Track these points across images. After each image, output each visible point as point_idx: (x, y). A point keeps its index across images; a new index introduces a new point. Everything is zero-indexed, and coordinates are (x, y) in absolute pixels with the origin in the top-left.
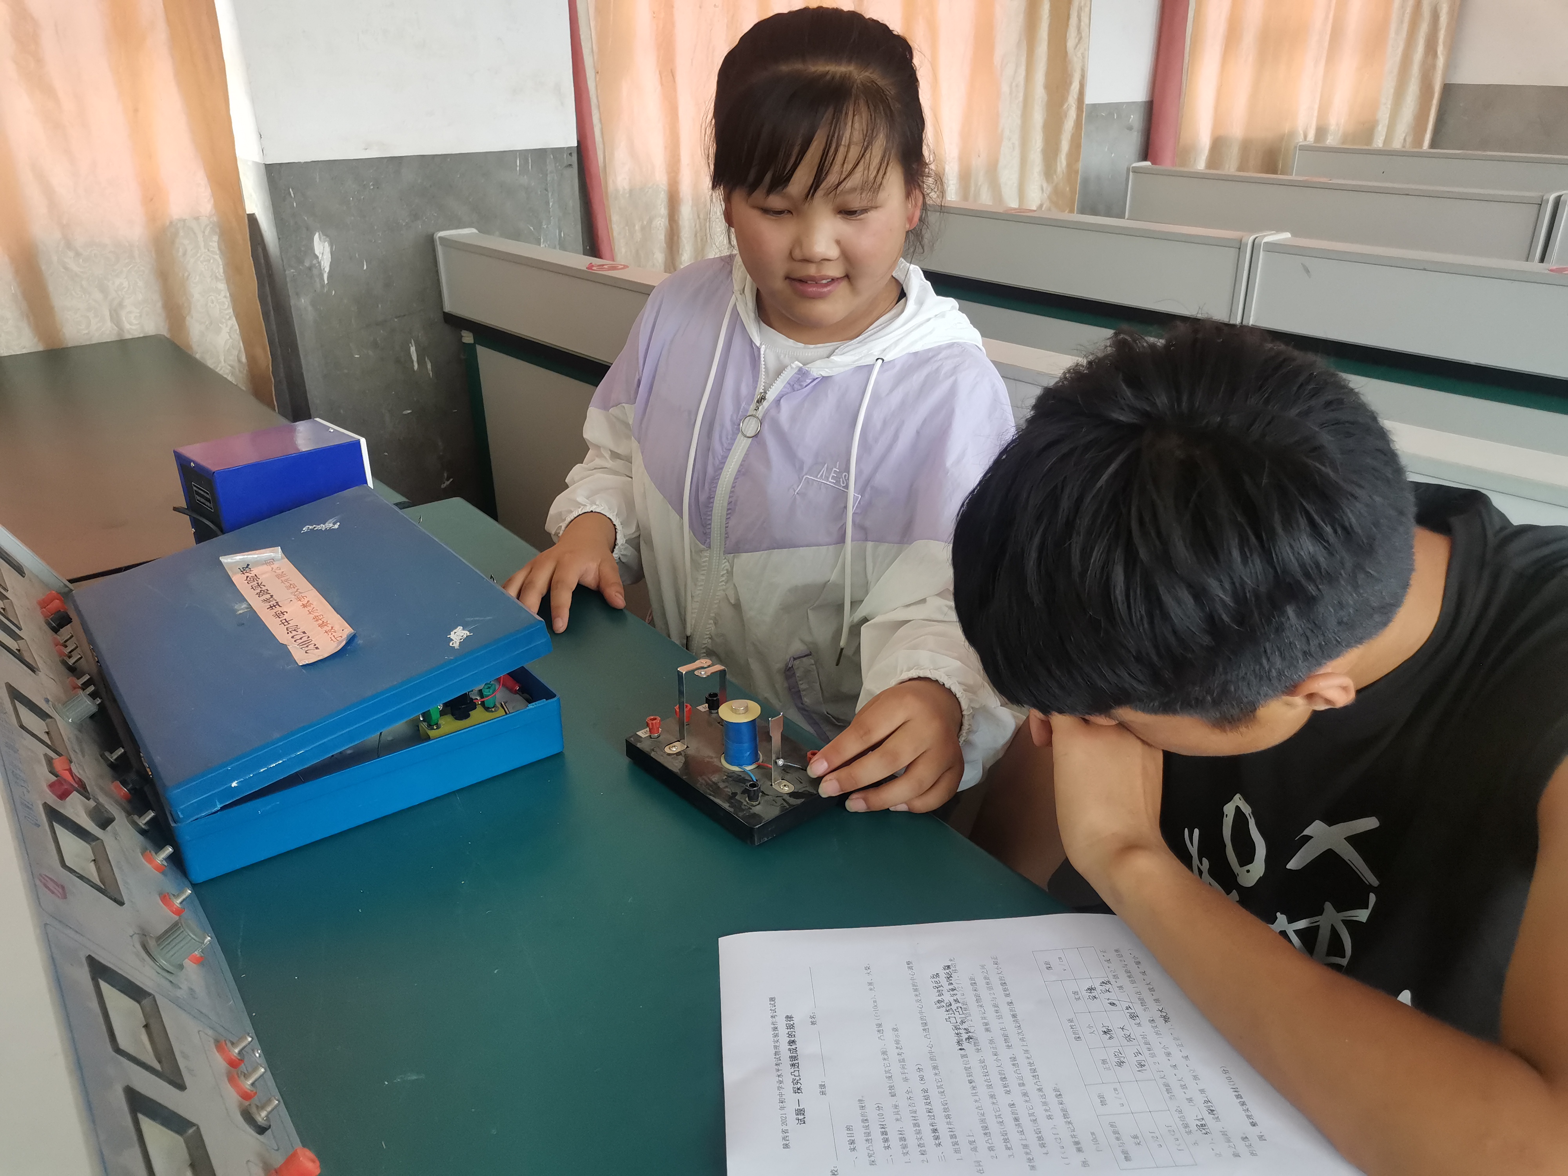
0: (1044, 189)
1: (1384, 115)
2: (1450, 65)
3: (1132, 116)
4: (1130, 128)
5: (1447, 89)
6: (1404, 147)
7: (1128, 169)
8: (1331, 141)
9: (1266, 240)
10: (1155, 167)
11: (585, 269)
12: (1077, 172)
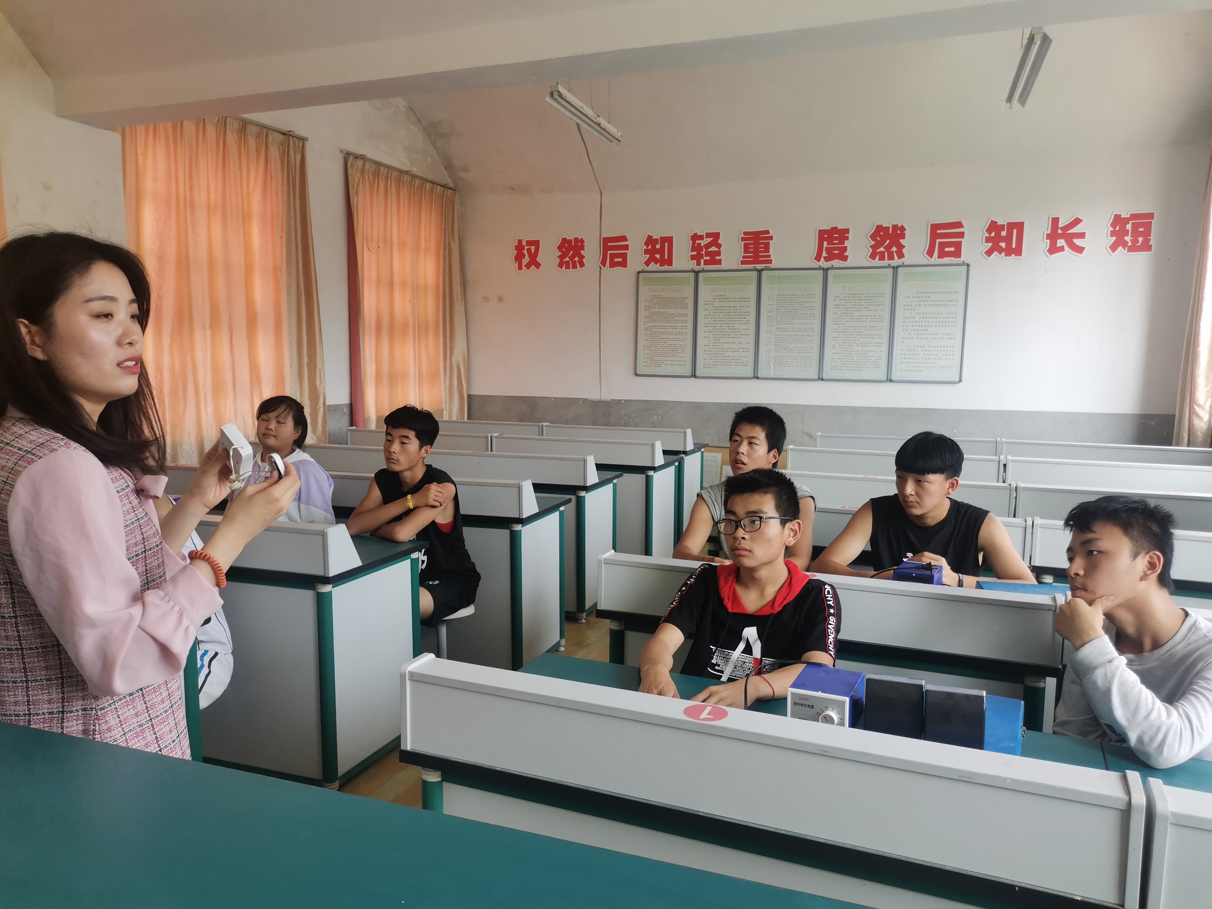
1: (446, 407)
3: (344, 409)
4: (344, 414)
5: (469, 396)
6: (457, 419)
7: (347, 430)
10: (357, 428)
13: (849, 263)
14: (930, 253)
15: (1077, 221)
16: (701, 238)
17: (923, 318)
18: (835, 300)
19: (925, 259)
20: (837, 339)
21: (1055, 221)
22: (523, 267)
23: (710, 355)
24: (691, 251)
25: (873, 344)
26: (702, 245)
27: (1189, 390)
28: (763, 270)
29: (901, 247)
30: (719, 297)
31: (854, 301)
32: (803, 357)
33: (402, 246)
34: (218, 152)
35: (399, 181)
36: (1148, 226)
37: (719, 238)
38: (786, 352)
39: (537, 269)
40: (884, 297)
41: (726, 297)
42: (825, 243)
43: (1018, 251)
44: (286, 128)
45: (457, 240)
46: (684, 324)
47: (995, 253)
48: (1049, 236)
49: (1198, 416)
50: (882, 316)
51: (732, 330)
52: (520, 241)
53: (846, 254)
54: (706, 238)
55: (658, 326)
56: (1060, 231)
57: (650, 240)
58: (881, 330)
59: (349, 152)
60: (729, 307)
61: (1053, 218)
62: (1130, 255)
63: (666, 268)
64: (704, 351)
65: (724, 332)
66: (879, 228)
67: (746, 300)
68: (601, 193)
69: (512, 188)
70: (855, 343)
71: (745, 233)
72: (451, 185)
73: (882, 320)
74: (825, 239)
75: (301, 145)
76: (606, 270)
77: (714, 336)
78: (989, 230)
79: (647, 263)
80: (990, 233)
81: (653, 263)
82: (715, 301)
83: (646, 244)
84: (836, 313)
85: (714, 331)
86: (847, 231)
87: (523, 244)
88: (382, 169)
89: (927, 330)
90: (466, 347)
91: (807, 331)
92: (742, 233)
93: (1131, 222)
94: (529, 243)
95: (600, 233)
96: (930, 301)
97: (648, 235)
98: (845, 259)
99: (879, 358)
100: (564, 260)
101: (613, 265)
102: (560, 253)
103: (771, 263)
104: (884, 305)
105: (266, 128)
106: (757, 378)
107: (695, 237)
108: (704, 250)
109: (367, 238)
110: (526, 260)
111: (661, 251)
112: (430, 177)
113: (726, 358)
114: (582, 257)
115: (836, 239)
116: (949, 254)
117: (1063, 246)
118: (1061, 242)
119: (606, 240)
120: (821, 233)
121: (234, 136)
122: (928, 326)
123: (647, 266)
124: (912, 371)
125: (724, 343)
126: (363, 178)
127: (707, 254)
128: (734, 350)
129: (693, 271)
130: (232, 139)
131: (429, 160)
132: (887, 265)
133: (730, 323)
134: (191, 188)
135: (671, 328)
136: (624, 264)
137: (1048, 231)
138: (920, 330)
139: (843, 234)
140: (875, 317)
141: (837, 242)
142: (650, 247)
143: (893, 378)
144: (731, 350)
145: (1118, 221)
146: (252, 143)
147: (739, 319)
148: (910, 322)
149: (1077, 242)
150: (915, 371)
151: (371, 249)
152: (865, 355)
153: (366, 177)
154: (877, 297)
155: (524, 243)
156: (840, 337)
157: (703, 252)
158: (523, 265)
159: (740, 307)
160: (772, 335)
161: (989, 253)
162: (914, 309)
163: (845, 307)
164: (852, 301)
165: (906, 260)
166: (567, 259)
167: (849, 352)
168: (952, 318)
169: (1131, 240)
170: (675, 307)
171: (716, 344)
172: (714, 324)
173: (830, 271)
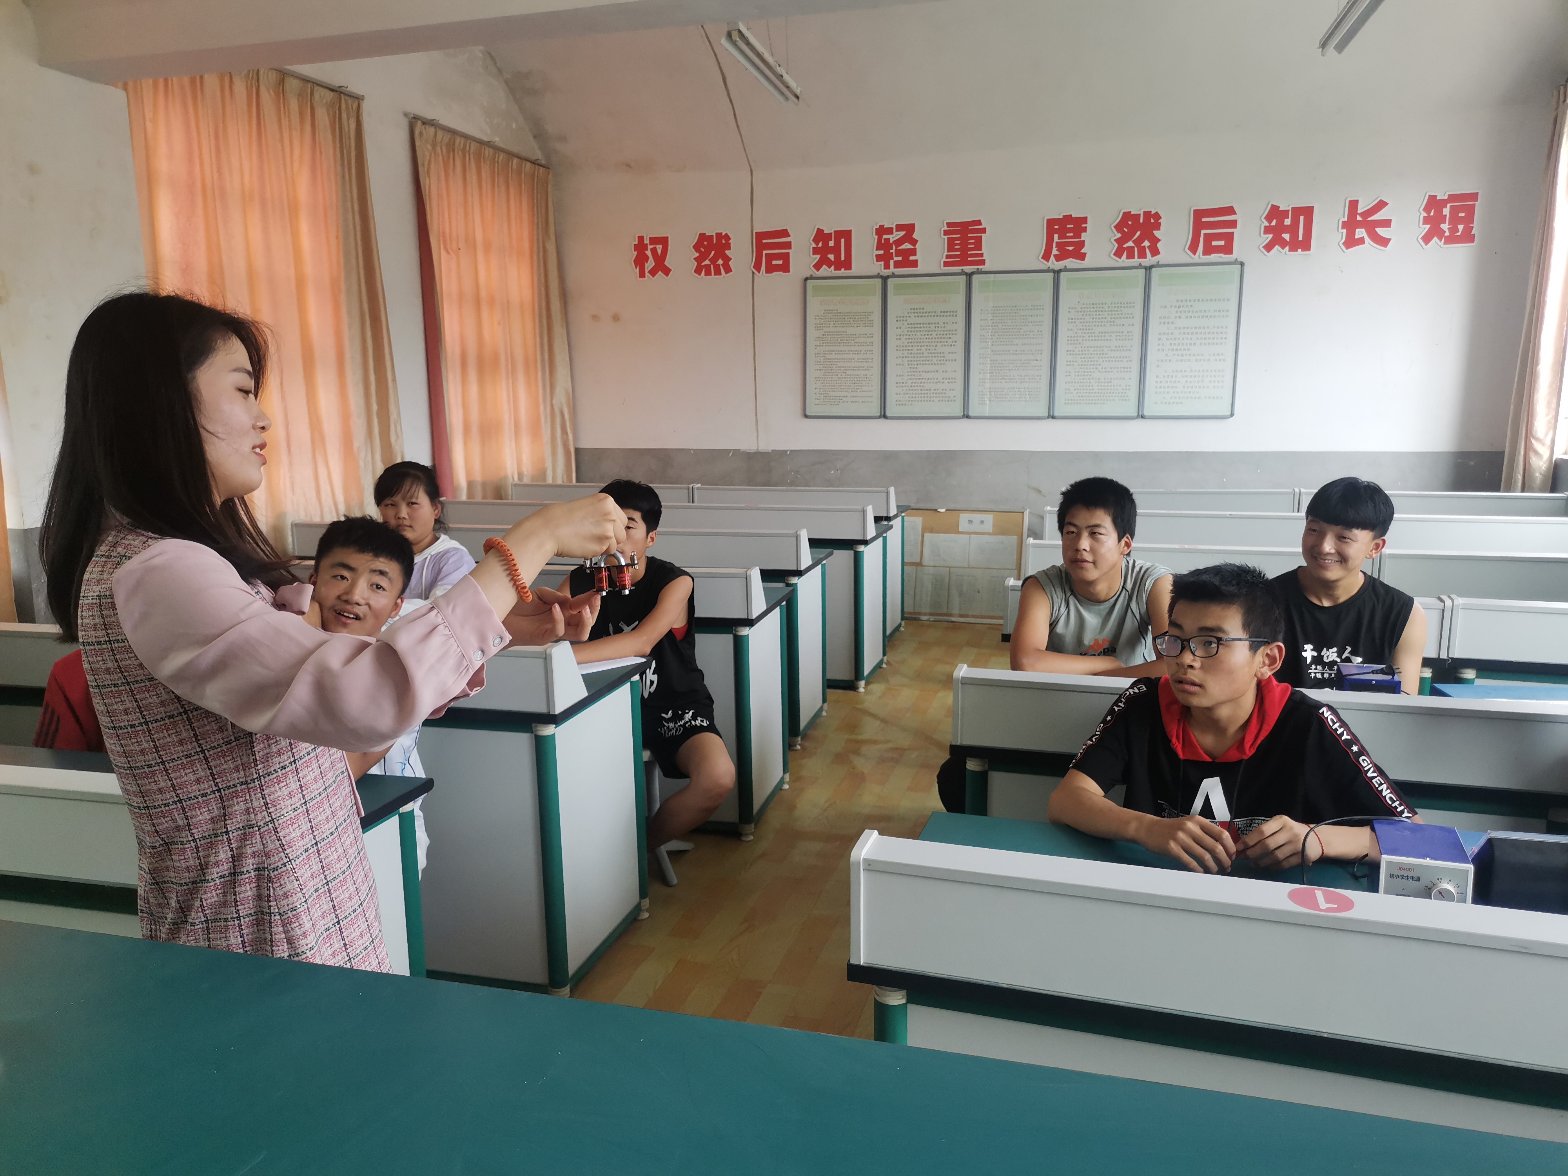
1: (549, 464)
2: (575, 438)
5: (577, 450)
6: (563, 482)
8: (526, 480)
13: (1087, 263)
14: (1193, 248)
15: (1381, 205)
16: (890, 231)
17: (1184, 333)
18: (1069, 312)
19: (1186, 257)
20: (1072, 363)
21: (1354, 204)
22: (647, 274)
23: (904, 388)
24: (877, 250)
25: (1119, 370)
26: (891, 241)
27: (1525, 420)
28: (973, 273)
29: (1155, 241)
30: (916, 311)
31: (1094, 313)
32: (1028, 388)
33: (487, 247)
34: (250, 117)
35: (479, 157)
36: (1471, 211)
37: (913, 231)
38: (1006, 382)
39: (665, 276)
40: (1134, 307)
41: (925, 311)
42: (1056, 236)
43: (1306, 245)
44: (336, 82)
45: (553, 238)
46: (870, 348)
47: (1277, 247)
48: (1345, 225)
49: (1536, 453)
50: (1131, 332)
51: (933, 355)
52: (641, 239)
53: (1083, 251)
54: (896, 231)
55: (833, 351)
56: (1359, 218)
57: (820, 236)
58: (1130, 350)
59: (416, 115)
60: (929, 324)
61: (1350, 201)
62: (1448, 248)
63: (843, 272)
64: (897, 383)
65: (923, 357)
66: (1127, 216)
67: (952, 314)
68: (751, 171)
69: (629, 166)
70: (1096, 368)
71: (949, 225)
72: (543, 162)
73: (1130, 337)
74: (1056, 231)
75: (355, 106)
76: (762, 276)
77: (910, 363)
78: (1269, 218)
79: (817, 266)
80: (1270, 222)
81: (824, 266)
82: (910, 317)
83: (816, 240)
84: (1072, 330)
85: (910, 356)
86: (1084, 220)
87: (645, 242)
88: (458, 140)
89: (1189, 350)
90: (570, 384)
91: (1033, 354)
92: (945, 225)
93: (1449, 205)
94: (653, 241)
95: (752, 226)
96: (1193, 312)
97: (818, 229)
98: (1082, 257)
99: (1128, 388)
100: (703, 264)
101: (770, 269)
102: (697, 255)
103: (984, 265)
104: (1133, 318)
105: (309, 81)
106: (968, 417)
107: (881, 231)
108: (894, 247)
109: (444, 236)
110: (650, 264)
111: (836, 250)
112: (515, 149)
113: (926, 392)
114: (727, 259)
115: (1070, 230)
116: (1218, 250)
117: (1363, 237)
118: (1360, 233)
119: (760, 236)
120: (1051, 223)
121: (269, 93)
122: (1191, 344)
123: (818, 270)
124: (1169, 403)
125: (922, 372)
126: (435, 153)
127: (898, 253)
128: (936, 381)
129: (878, 276)
130: (267, 97)
131: (514, 125)
132: (1136, 264)
133: (930, 346)
134: (219, 169)
135: (851, 353)
136: (785, 268)
137: (1344, 217)
138: (1181, 350)
139: (1079, 224)
140: (1121, 334)
141: (1072, 234)
142: (820, 245)
143: (1146, 413)
144: (932, 381)
145: (1433, 203)
146: (294, 104)
147: (943, 340)
148: (1167, 339)
149: (1381, 231)
150: (1173, 403)
151: (450, 251)
152: (1109, 384)
153: (440, 151)
154: (1124, 307)
155: (647, 241)
156: (1076, 361)
157: (893, 251)
158: (647, 271)
159: (944, 323)
160: (987, 361)
161: (1269, 247)
162: (1173, 323)
163: (1082, 320)
164: (1091, 313)
165: (1160, 258)
166: (707, 262)
167: (1088, 381)
168: (1222, 333)
169: (1449, 229)
170: (856, 325)
171: (913, 374)
172: (909, 346)
173: (1062, 274)
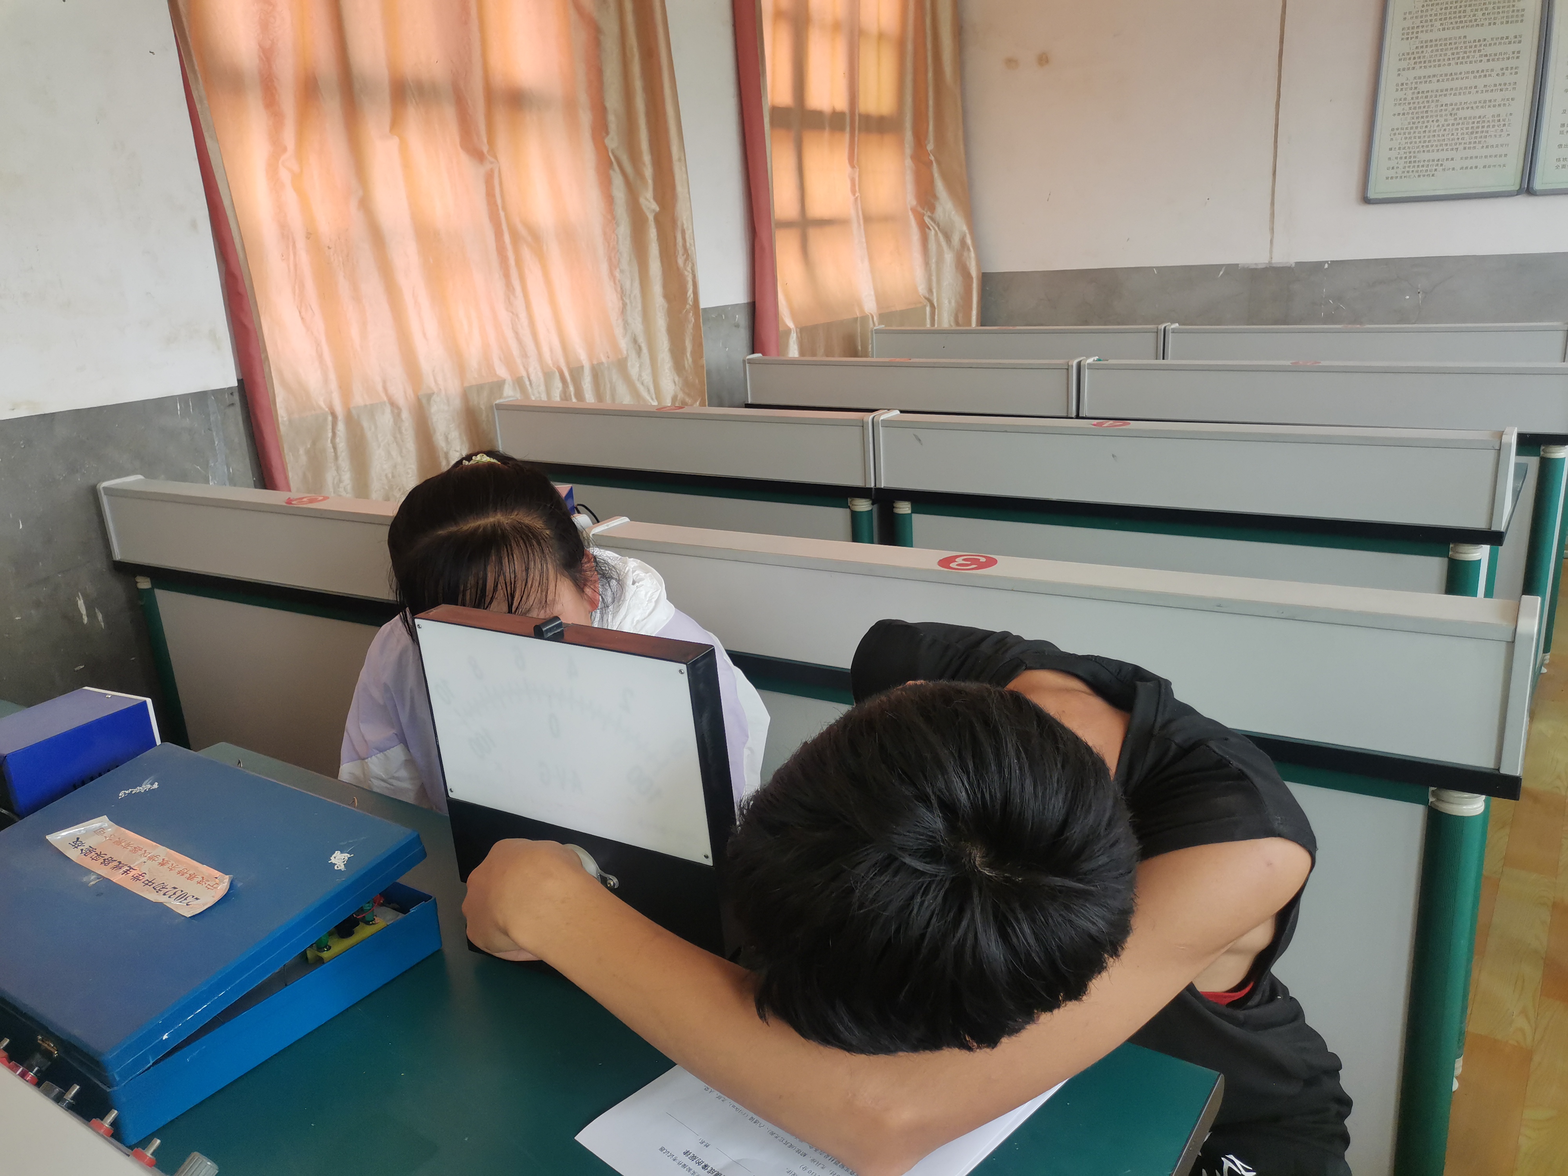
0: (677, 382)
2: (980, 258)
3: (737, 316)
5: (982, 277)
9: (882, 418)
10: (765, 357)
11: (284, 504)
12: (702, 367)
55: (1435, 76)
135: (1471, 76)
